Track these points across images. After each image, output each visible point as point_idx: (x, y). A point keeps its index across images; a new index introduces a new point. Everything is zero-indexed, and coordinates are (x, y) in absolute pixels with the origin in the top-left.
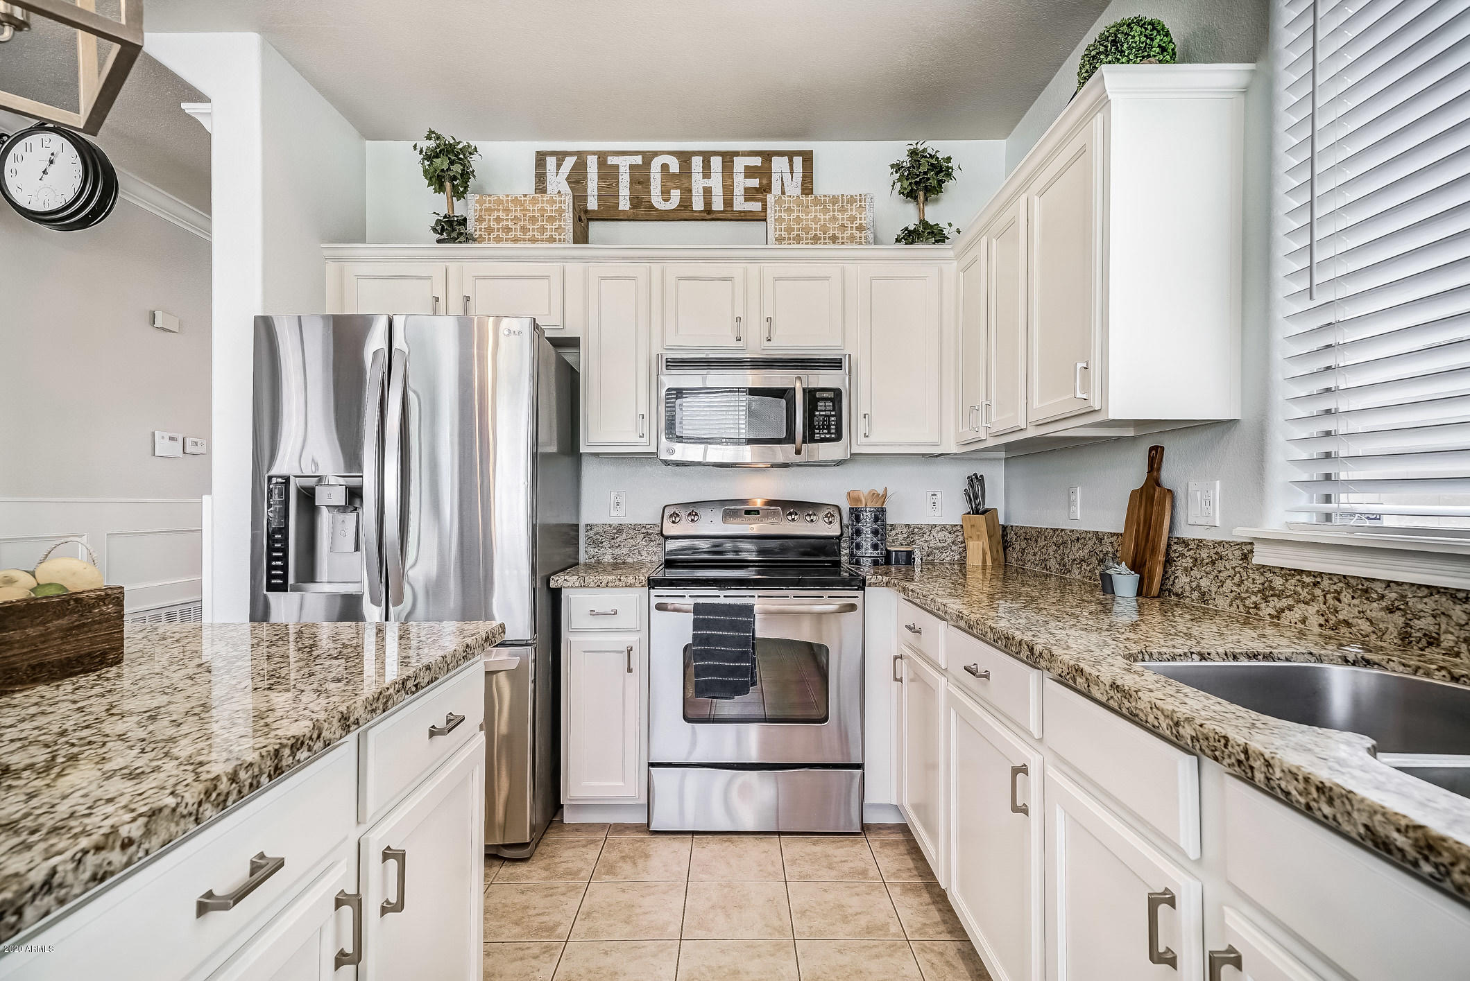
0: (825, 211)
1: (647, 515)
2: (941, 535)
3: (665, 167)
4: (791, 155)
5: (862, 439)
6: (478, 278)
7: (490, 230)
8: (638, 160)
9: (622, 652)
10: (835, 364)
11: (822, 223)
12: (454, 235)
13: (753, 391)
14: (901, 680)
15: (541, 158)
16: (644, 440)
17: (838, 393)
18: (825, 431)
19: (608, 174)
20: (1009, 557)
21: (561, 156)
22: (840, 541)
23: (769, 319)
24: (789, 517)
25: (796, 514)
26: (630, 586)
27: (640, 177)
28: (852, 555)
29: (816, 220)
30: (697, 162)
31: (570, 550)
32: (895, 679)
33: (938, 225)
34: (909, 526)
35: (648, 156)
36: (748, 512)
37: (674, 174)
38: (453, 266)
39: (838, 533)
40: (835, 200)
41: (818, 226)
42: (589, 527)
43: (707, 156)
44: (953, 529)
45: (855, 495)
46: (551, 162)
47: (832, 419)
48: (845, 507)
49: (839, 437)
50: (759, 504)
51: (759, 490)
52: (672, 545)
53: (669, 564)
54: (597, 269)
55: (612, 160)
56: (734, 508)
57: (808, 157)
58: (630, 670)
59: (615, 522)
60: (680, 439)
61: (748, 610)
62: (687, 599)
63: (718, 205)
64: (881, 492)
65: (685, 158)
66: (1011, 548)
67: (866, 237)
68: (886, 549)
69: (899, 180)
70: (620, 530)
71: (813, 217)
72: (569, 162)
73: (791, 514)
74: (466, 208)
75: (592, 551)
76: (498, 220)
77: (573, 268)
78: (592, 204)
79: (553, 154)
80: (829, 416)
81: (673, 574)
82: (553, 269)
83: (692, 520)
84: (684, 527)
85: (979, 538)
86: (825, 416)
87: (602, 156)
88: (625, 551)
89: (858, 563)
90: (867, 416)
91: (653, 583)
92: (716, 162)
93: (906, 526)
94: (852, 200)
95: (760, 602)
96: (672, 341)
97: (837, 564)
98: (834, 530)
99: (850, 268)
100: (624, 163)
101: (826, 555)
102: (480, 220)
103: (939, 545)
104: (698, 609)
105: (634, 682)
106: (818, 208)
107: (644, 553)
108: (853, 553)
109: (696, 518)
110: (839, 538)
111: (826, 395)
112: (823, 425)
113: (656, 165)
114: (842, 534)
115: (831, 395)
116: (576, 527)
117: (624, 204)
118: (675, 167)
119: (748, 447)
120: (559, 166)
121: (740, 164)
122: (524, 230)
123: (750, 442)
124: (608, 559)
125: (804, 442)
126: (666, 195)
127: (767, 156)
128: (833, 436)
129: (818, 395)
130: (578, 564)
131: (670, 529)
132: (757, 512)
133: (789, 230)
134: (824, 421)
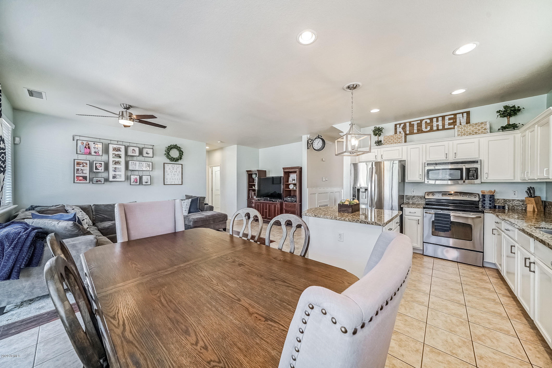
0: (473, 127)
1: (421, 194)
2: (518, 202)
3: (426, 122)
4: (462, 113)
5: (485, 179)
6: (384, 151)
7: (386, 142)
8: (419, 122)
9: (417, 220)
10: (477, 162)
11: (472, 130)
12: (379, 144)
13: (451, 169)
14: (495, 234)
15: (396, 125)
16: (421, 179)
17: (477, 169)
18: (473, 177)
19: (411, 125)
20: (546, 210)
21: (400, 124)
22: (479, 202)
23: (455, 153)
24: (462, 196)
25: (464, 195)
26: (419, 208)
27: (419, 125)
28: (482, 206)
29: (470, 129)
30: (435, 120)
31: (402, 200)
32: (493, 234)
33: (515, 124)
34: (504, 199)
35: (421, 121)
36: (449, 194)
37: (428, 123)
38: (379, 150)
39: (478, 200)
40: (476, 124)
41: (471, 131)
42: (406, 196)
43: (437, 118)
44: (522, 201)
45: (483, 191)
46: (398, 126)
47: (475, 174)
48: (481, 194)
49: (477, 178)
50: (452, 192)
51: (453, 189)
52: (427, 200)
53: (426, 204)
54: (410, 147)
55: (412, 123)
56: (444, 193)
57: (468, 113)
58: (419, 224)
59: (413, 195)
60: (430, 179)
61: (449, 215)
62: (433, 211)
63: (440, 127)
64: (493, 191)
65: (431, 119)
66: (547, 207)
67: (487, 131)
68: (494, 205)
69: (499, 115)
70: (414, 197)
71: (469, 128)
72: (402, 125)
73: (462, 195)
74: (381, 138)
75: (407, 200)
76: (388, 140)
77: (405, 148)
78: (408, 132)
79: (398, 124)
80: (474, 174)
81: (428, 206)
82: (400, 148)
83: (433, 196)
84: (431, 197)
85: (532, 204)
86: (473, 174)
87: (410, 123)
88: (415, 201)
89: (484, 207)
90: (487, 173)
91: (424, 208)
92: (440, 119)
93: (503, 199)
94: (482, 123)
95: (452, 214)
96: (428, 159)
97: (478, 207)
98: (477, 199)
99: (481, 139)
100: (415, 123)
101: (474, 205)
102: (384, 141)
103: (516, 205)
104: (435, 214)
105: (420, 226)
106: (471, 126)
107: (420, 202)
108: (482, 205)
109: (434, 195)
110: (479, 201)
111: (473, 169)
112: (472, 176)
113: (424, 122)
114: (479, 200)
115: (475, 169)
116: (404, 196)
117: (415, 131)
118: (428, 121)
119: (450, 181)
120: (400, 126)
121: (447, 118)
122: (393, 141)
123: (450, 180)
124: (411, 202)
125: (466, 179)
126: (426, 128)
127: (455, 115)
128: (475, 178)
129: (470, 169)
130: (404, 203)
131: (427, 197)
132: (451, 194)
133: (462, 133)
134: (472, 175)
